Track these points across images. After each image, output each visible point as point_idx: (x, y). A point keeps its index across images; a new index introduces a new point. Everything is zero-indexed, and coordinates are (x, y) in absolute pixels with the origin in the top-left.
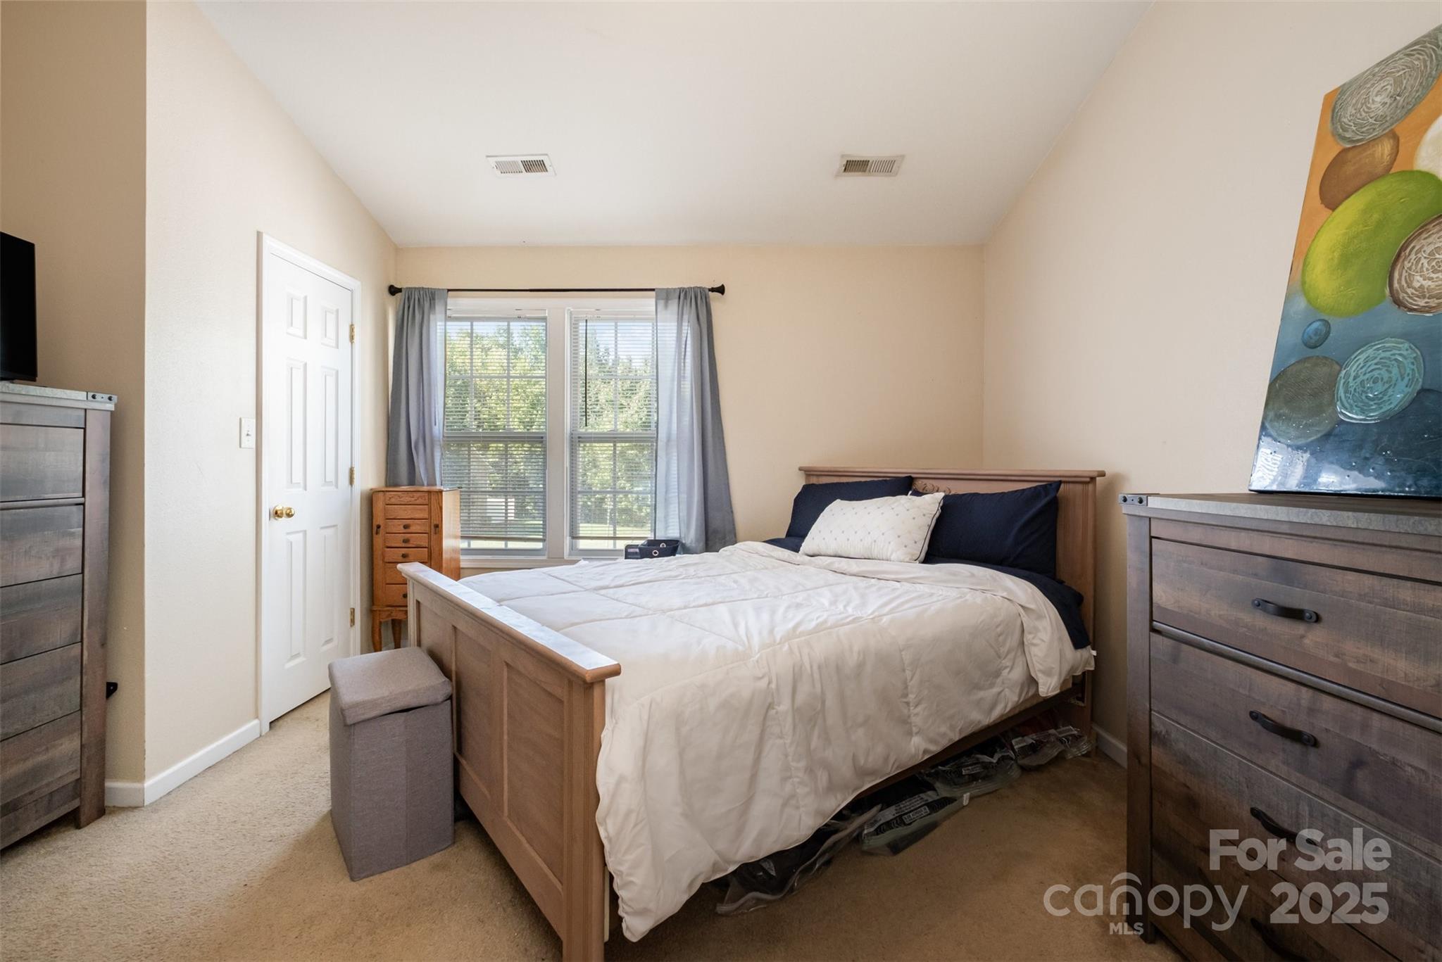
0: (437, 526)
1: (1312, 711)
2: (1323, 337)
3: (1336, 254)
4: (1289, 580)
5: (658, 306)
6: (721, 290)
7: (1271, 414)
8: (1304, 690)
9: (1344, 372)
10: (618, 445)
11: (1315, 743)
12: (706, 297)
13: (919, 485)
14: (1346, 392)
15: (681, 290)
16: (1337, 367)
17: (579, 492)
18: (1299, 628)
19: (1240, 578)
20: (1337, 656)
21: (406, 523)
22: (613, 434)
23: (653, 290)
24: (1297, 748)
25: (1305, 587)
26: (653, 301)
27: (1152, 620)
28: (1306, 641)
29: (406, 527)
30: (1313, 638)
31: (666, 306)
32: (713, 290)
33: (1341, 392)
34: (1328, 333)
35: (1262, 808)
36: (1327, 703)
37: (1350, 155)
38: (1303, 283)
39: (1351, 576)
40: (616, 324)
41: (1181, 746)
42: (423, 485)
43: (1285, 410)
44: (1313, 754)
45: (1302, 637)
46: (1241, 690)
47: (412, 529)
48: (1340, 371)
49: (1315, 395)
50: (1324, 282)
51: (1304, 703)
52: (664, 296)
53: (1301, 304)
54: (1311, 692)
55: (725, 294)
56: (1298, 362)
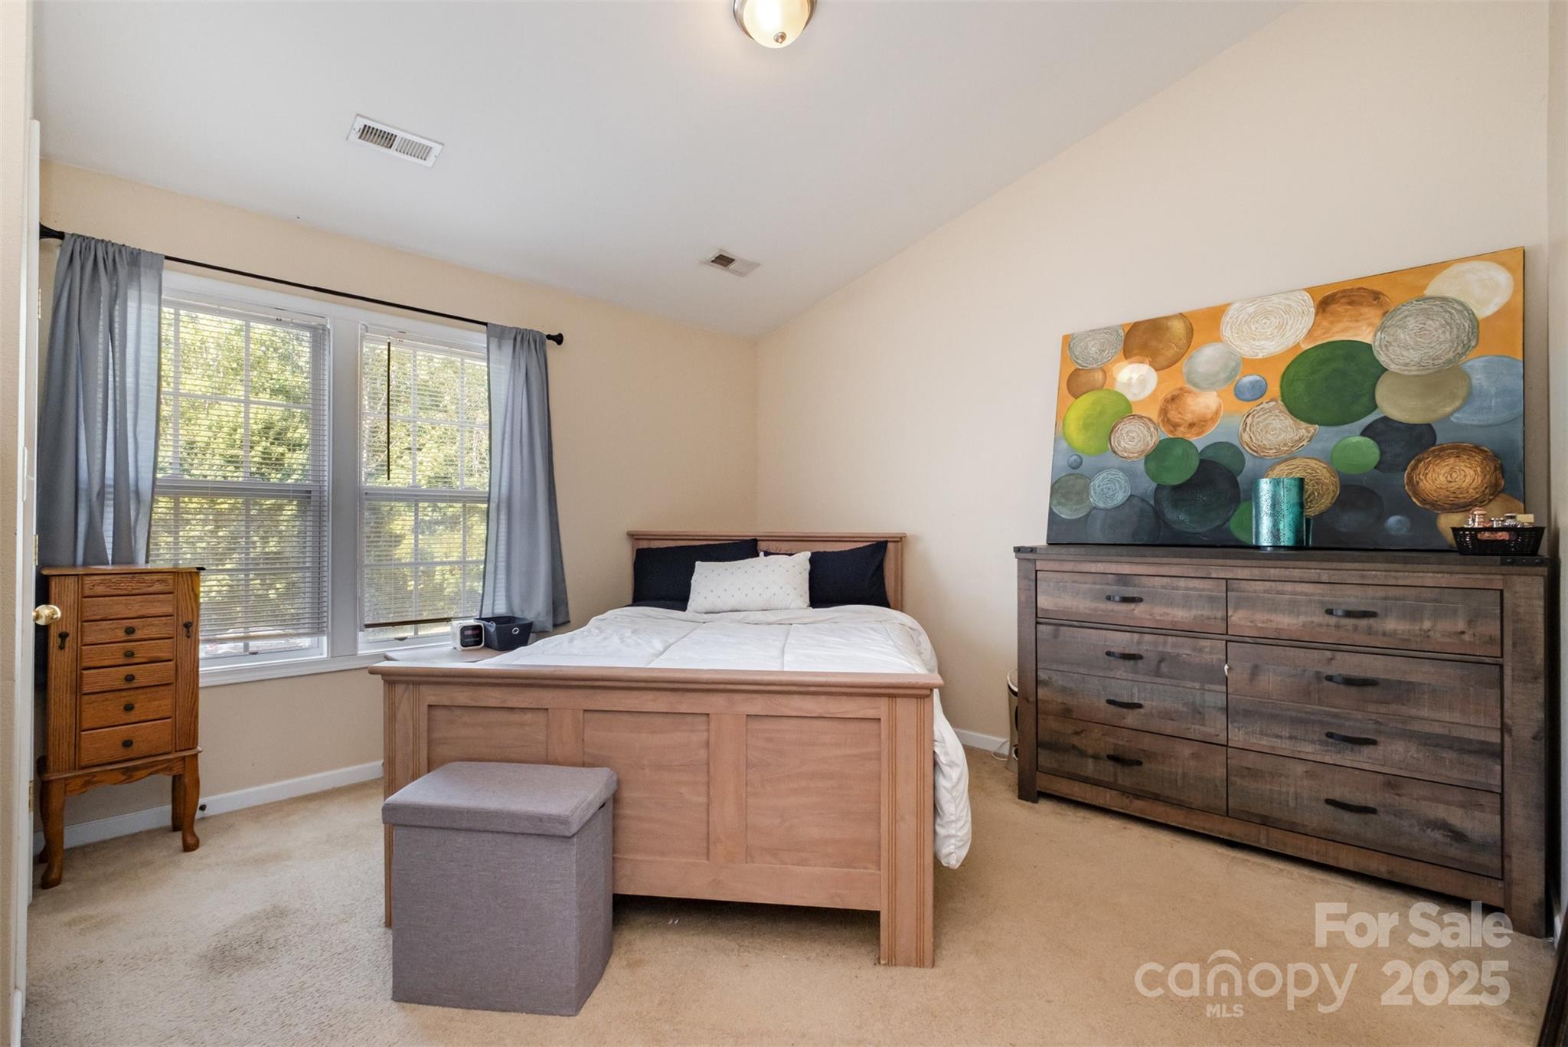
0: (187, 626)
1: (1139, 643)
2: (1078, 465)
3: (1081, 423)
4: (1125, 584)
5: (491, 346)
6: (559, 339)
7: (1055, 502)
8: (1135, 634)
9: (1092, 484)
10: (420, 505)
11: (1140, 657)
12: (543, 344)
13: (762, 545)
14: (1095, 493)
15: (518, 331)
16: (1089, 481)
17: (367, 566)
18: (1132, 606)
19: (1098, 587)
20: (1151, 615)
21: (129, 625)
22: (413, 491)
23: (485, 324)
24: (1132, 662)
25: (1135, 586)
26: (484, 337)
27: (1037, 617)
28: (1135, 612)
29: (130, 631)
30: (1139, 610)
31: (500, 347)
32: (549, 337)
33: (1092, 493)
34: (1082, 462)
35: (1112, 698)
36: (1147, 637)
37: (1081, 372)
38: (1064, 433)
39: (1157, 578)
40: (415, 352)
41: (1060, 682)
42: (108, 564)
43: (1063, 500)
44: (1140, 663)
45: (1134, 610)
46: (1100, 643)
47: (138, 635)
48: (1090, 483)
49: (1078, 493)
50: (1076, 435)
51: (1135, 640)
52: (496, 333)
53: (1064, 445)
54: (1139, 635)
55: (562, 345)
56: (1067, 475)
